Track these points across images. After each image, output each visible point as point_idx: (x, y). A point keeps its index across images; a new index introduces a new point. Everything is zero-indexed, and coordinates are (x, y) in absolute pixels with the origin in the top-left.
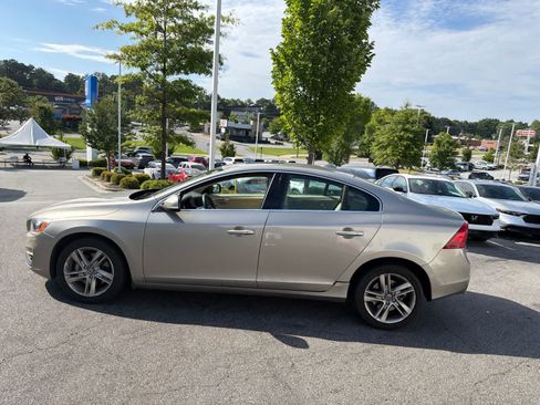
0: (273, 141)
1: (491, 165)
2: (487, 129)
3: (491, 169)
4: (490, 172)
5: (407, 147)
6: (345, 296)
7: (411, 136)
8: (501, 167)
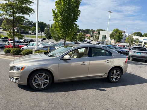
0: (33, 34)
1: (90, 40)
2: (87, 31)
3: (90, 41)
4: (91, 42)
5: (74, 36)
6: (107, 77)
7: (75, 33)
8: (92, 41)
